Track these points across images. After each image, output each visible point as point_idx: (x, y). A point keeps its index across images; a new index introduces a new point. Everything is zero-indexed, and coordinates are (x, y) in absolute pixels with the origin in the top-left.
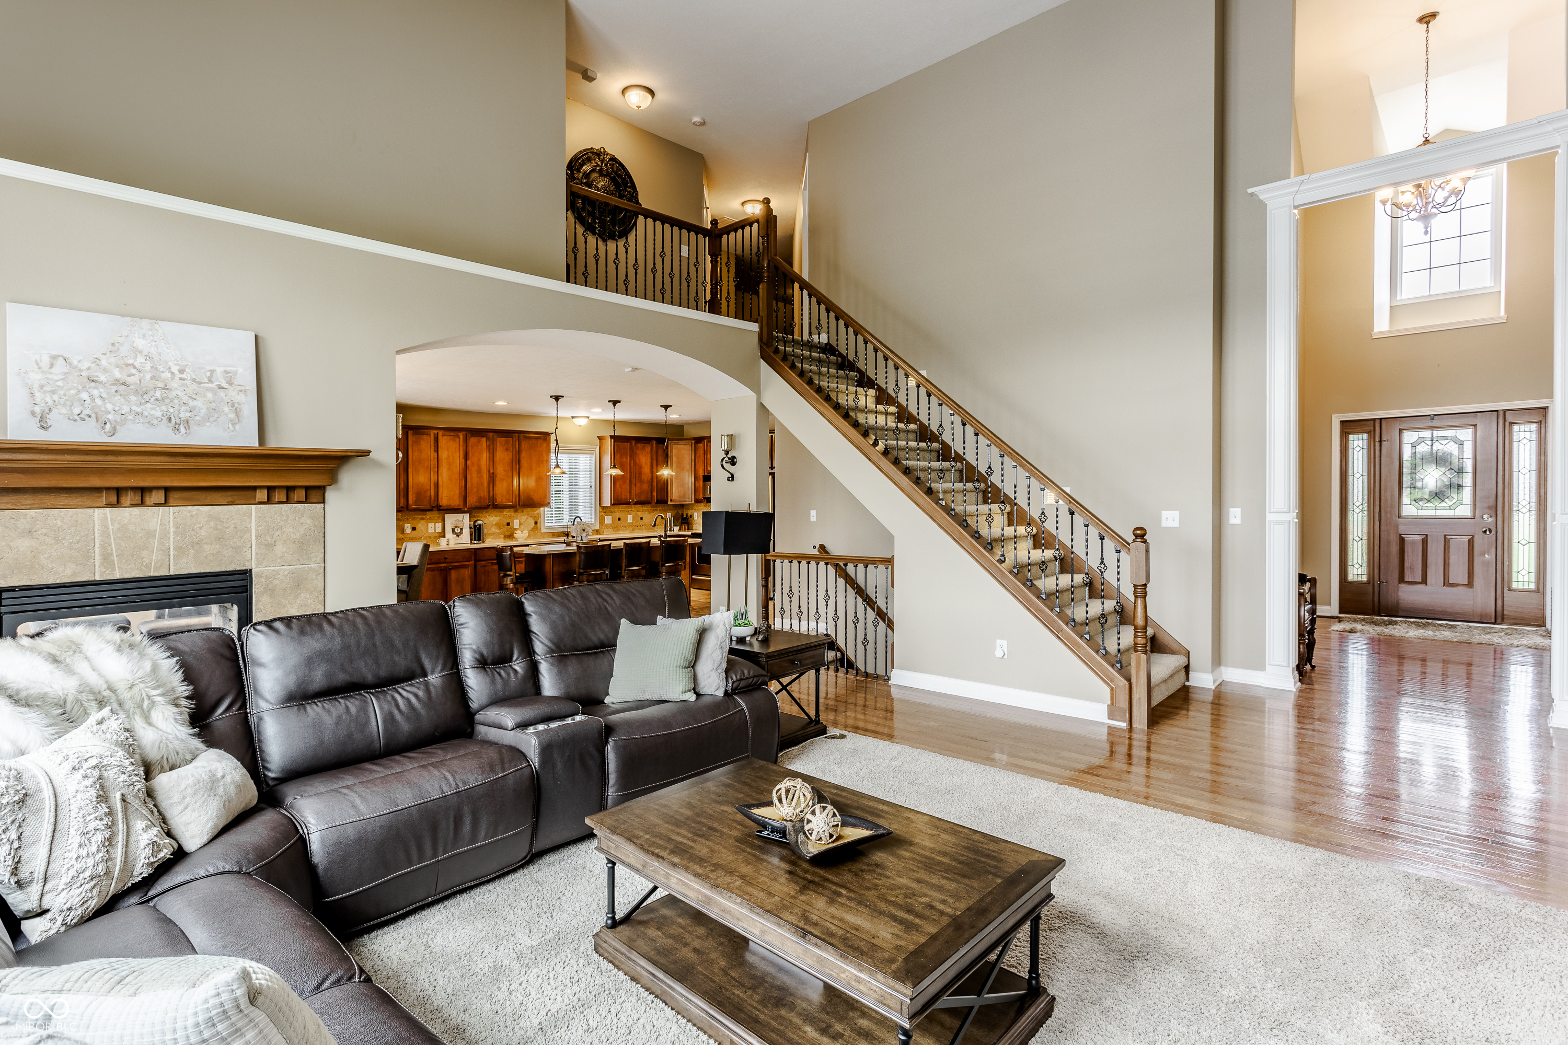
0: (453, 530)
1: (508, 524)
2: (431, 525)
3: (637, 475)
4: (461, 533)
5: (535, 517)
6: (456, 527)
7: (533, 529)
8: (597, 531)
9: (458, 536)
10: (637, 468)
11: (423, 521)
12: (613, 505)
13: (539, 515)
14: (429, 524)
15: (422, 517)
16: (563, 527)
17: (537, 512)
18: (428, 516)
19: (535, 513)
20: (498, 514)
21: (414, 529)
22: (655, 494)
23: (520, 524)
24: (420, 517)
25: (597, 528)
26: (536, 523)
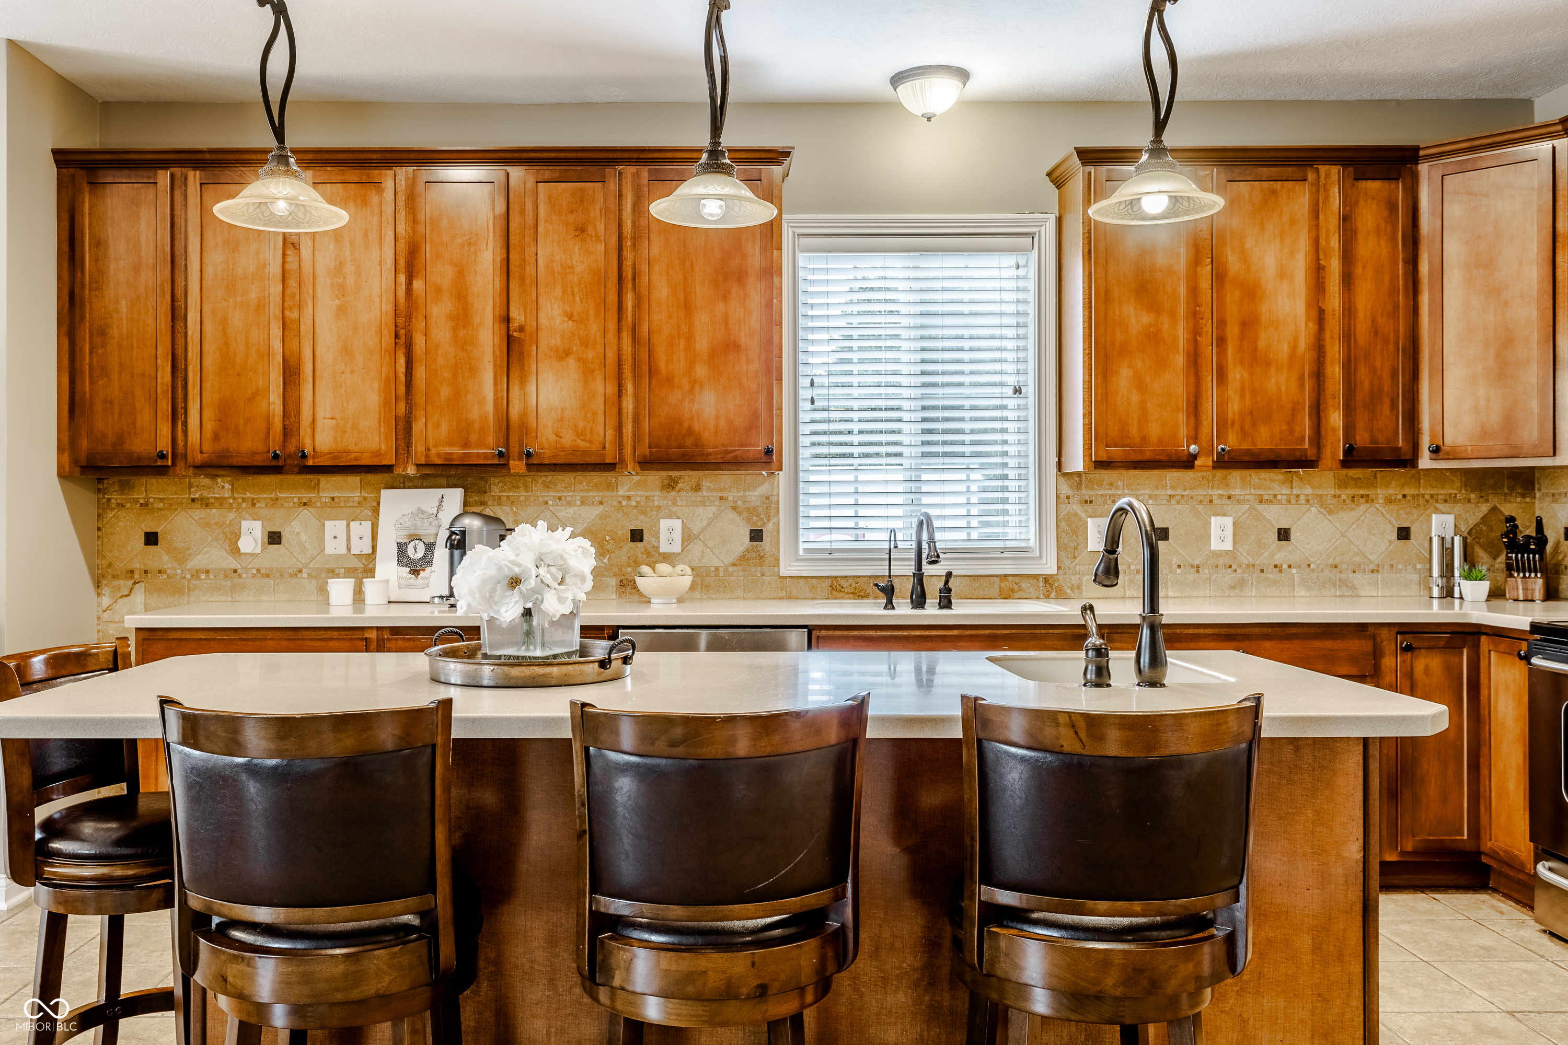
0: (401, 549)
1: (637, 536)
2: (334, 528)
3: (1233, 330)
4: (427, 560)
5: (752, 511)
6: (413, 537)
7: (743, 560)
8: (1047, 579)
9: (415, 572)
10: (1232, 296)
11: (305, 513)
12: (1101, 465)
13: (770, 504)
14: (328, 524)
15: (306, 495)
16: (865, 555)
17: (763, 489)
18: (325, 495)
19: (755, 495)
20: (597, 495)
21: (274, 538)
22: (1336, 419)
23: (688, 538)
24: (295, 496)
25: (1049, 566)
26: (756, 535)
